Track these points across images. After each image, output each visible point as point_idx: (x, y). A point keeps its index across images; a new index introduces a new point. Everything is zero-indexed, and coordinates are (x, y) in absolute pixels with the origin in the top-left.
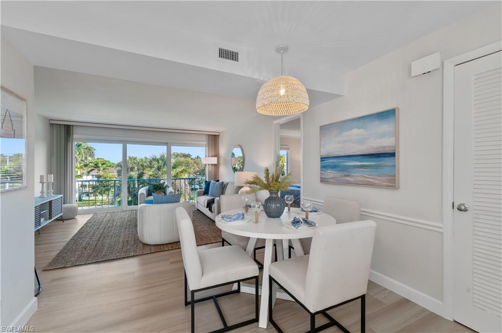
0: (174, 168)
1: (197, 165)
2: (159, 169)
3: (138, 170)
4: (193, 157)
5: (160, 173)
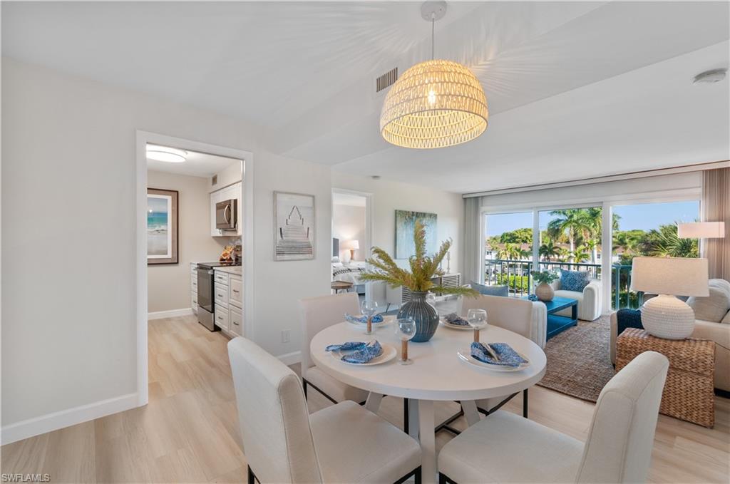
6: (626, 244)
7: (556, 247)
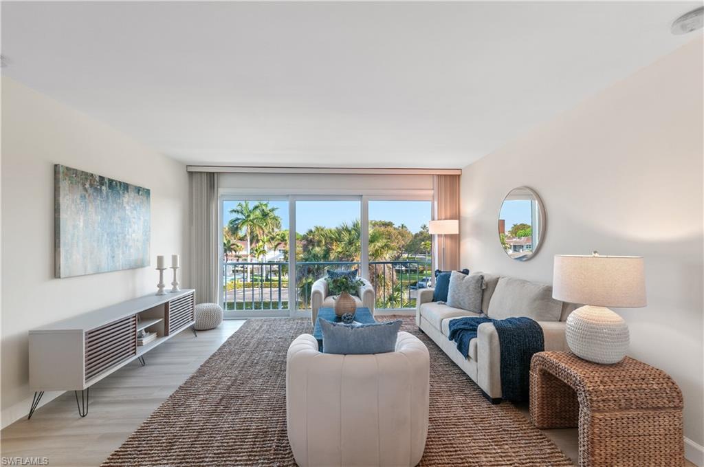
0: (372, 242)
1: (402, 237)
2: (351, 243)
3: (326, 243)
4: (396, 226)
5: (353, 249)
6: (286, 240)
7: (233, 244)
